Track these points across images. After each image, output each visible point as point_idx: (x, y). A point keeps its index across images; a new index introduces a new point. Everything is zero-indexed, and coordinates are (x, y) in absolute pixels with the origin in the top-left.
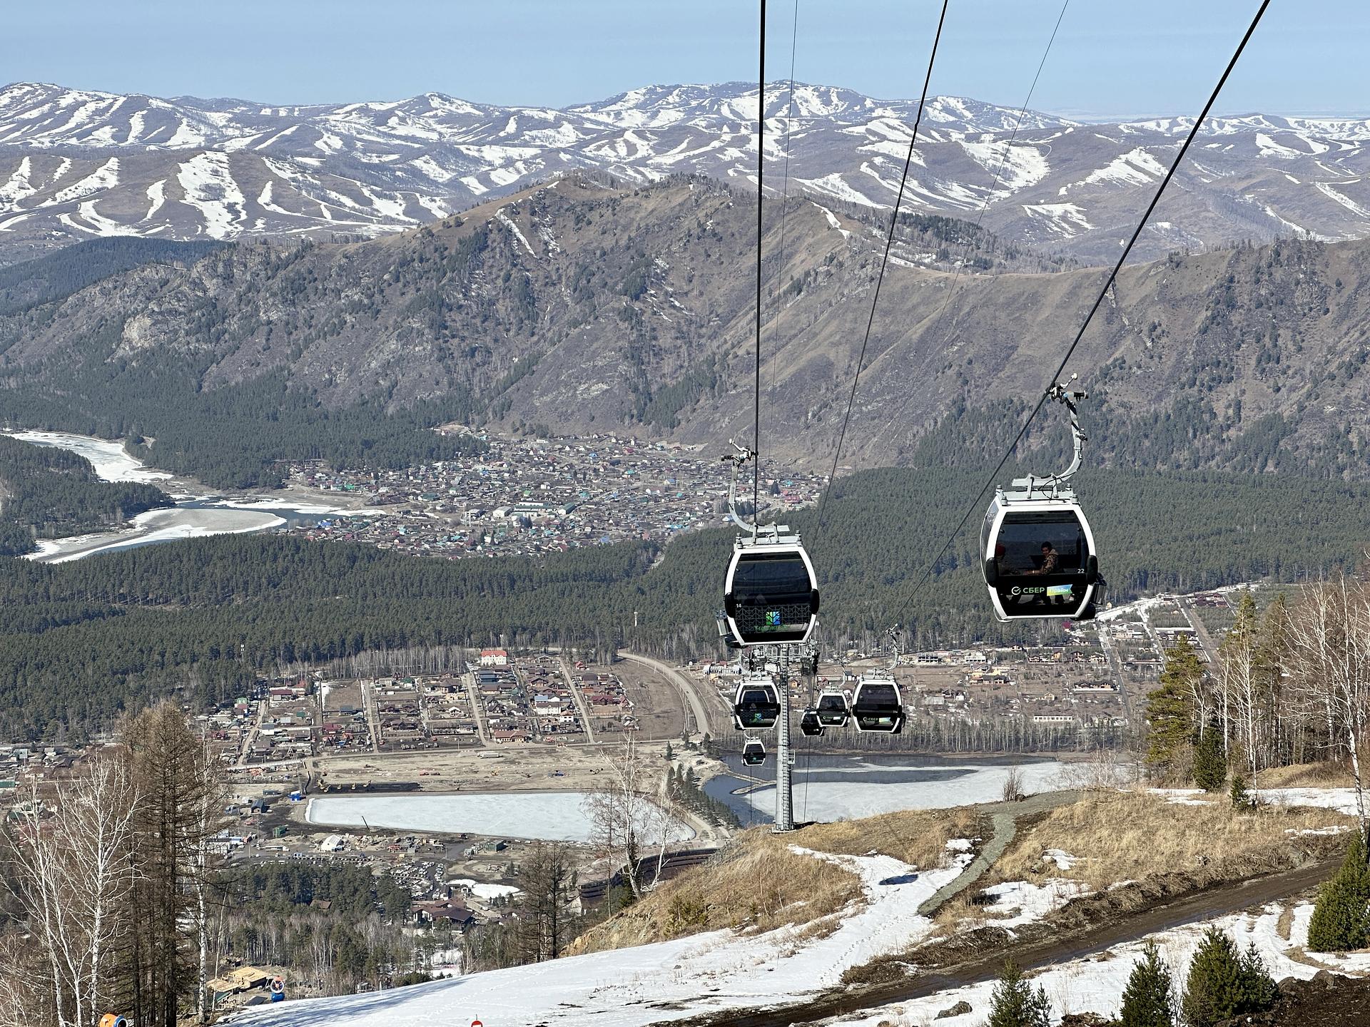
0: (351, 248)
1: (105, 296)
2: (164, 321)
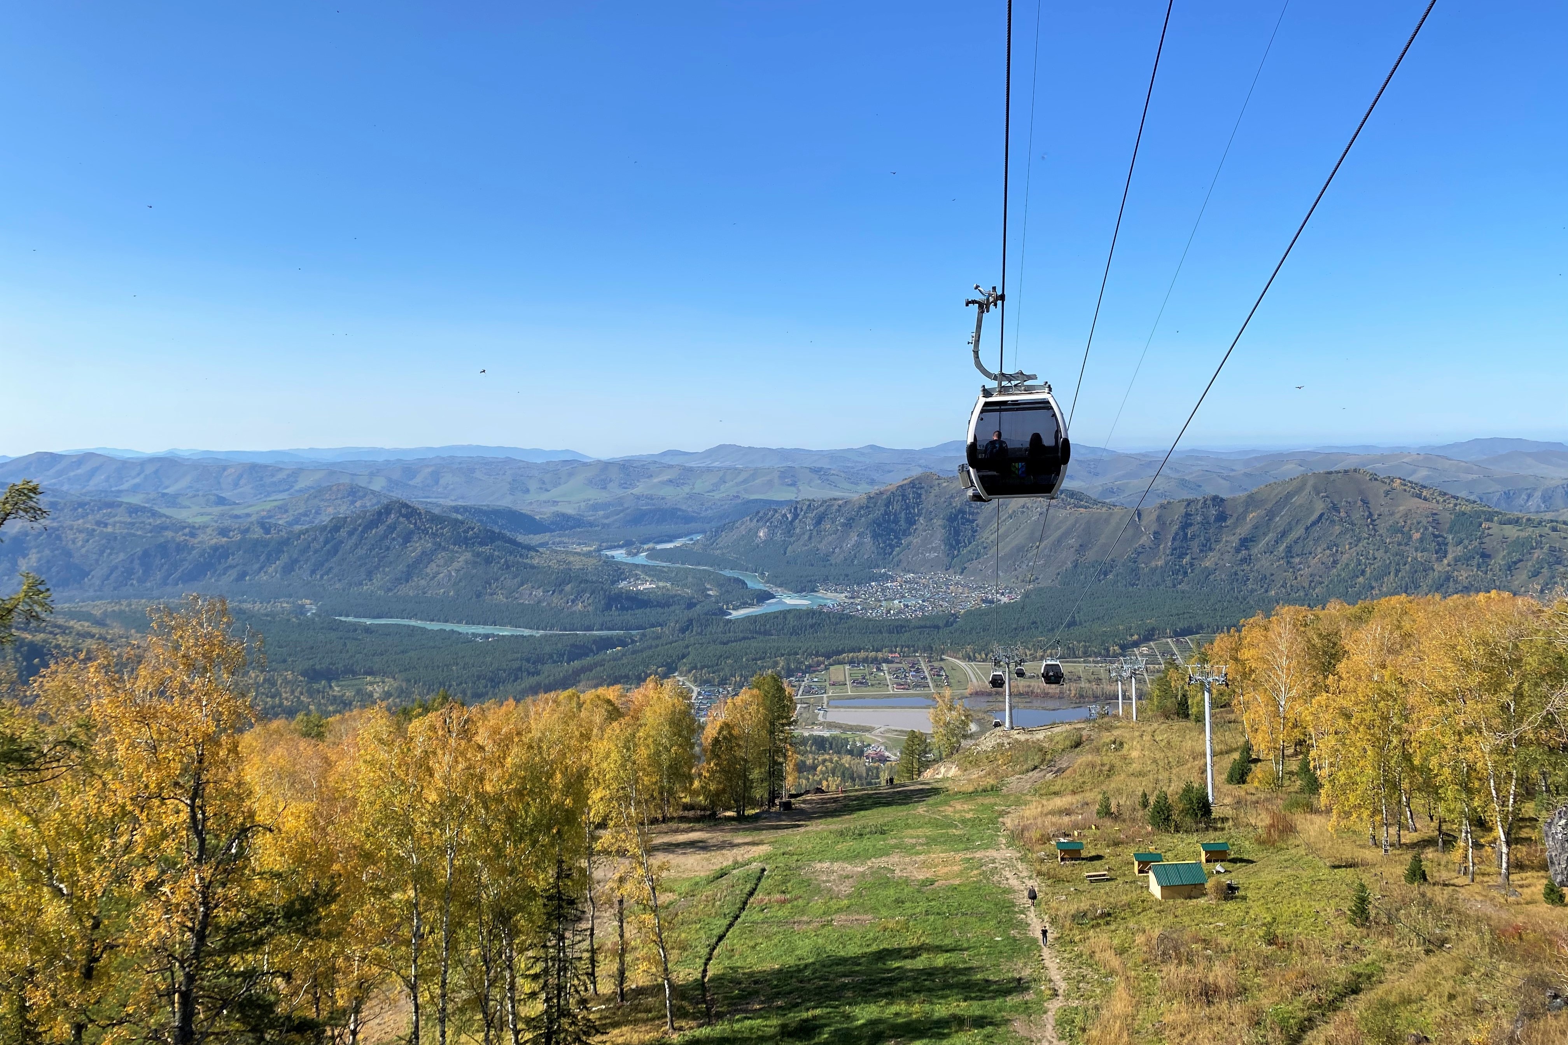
0: (840, 502)
1: (751, 520)
2: (772, 530)
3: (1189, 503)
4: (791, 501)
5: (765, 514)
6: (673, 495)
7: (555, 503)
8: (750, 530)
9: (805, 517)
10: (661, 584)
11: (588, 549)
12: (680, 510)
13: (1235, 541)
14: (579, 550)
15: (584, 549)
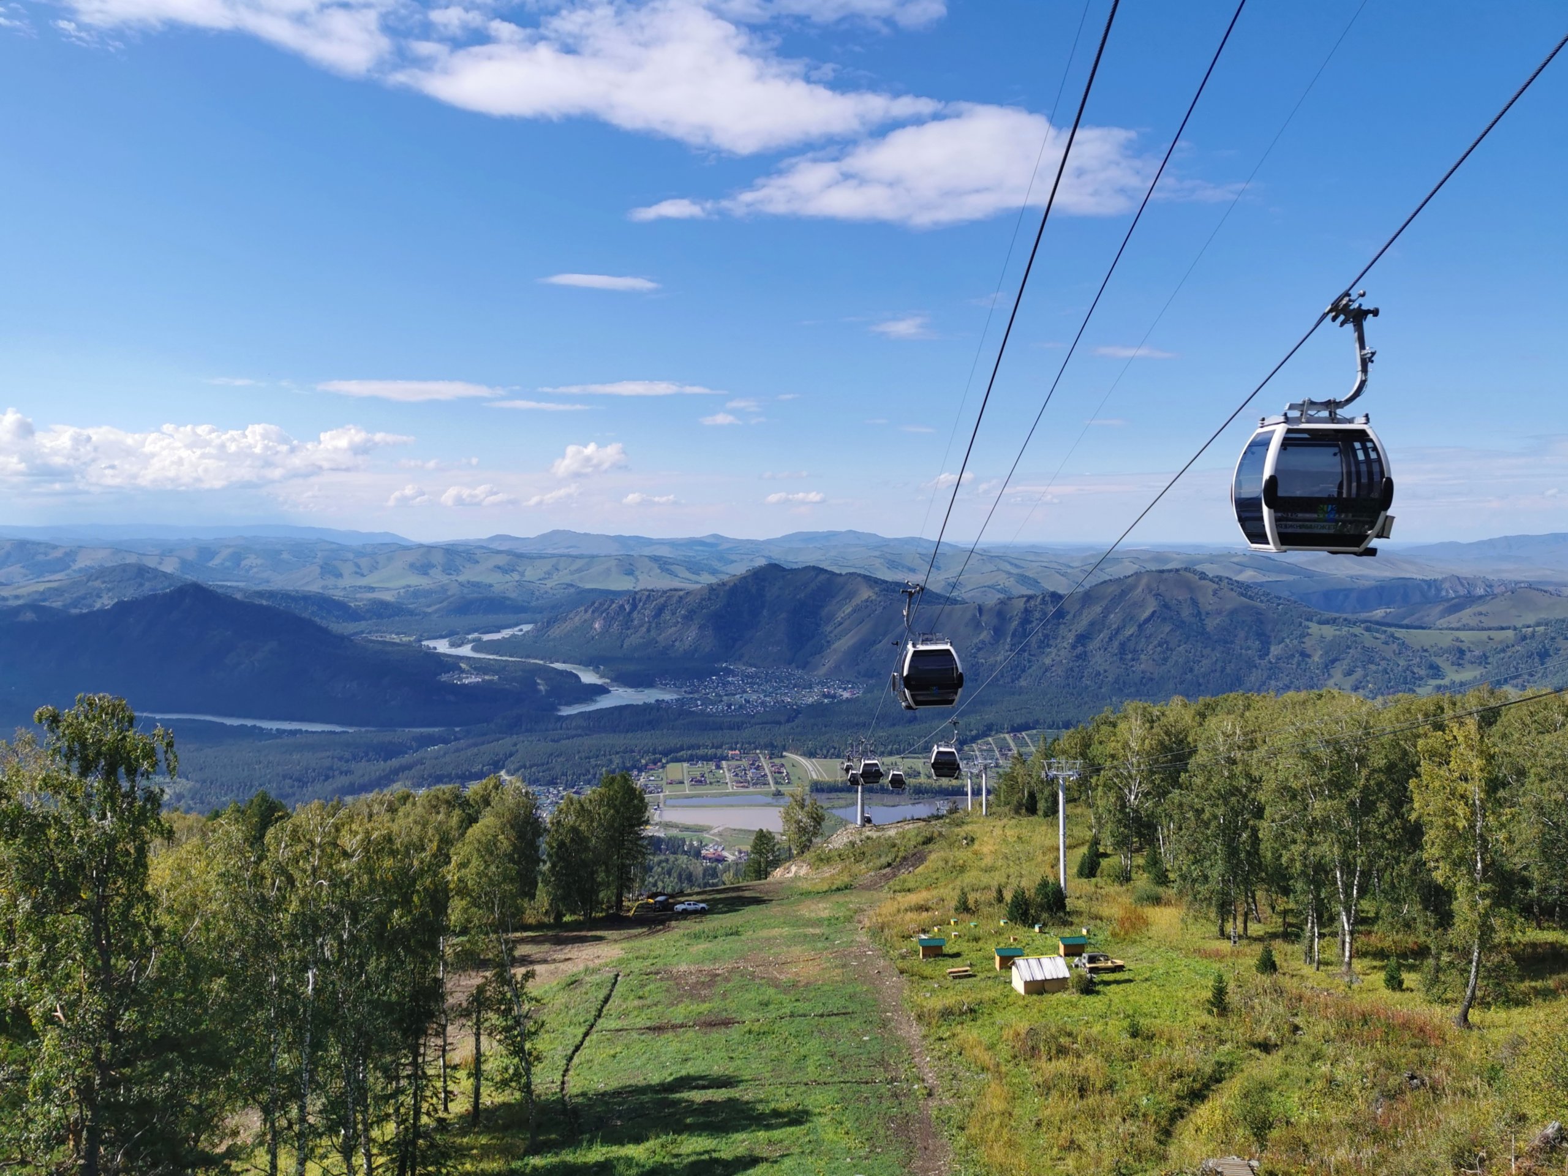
1: (586, 611)
2: (609, 622)
3: (1030, 598)
4: (628, 591)
5: (601, 604)
6: (501, 584)
7: (372, 589)
8: (585, 621)
9: (643, 608)
10: (487, 677)
11: (407, 639)
12: (509, 599)
13: (1071, 638)
14: (398, 641)
15: (404, 639)
